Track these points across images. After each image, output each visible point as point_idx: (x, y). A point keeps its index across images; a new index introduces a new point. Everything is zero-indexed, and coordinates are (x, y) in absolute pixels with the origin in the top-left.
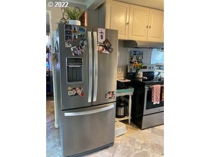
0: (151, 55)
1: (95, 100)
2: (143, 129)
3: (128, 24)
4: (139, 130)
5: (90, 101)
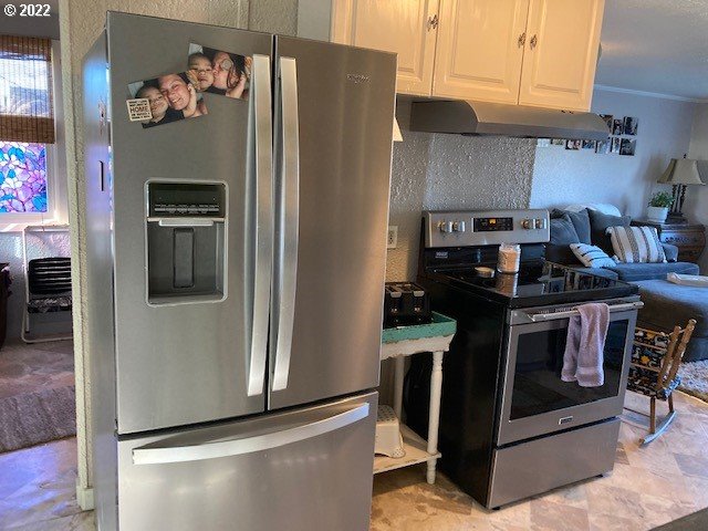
0: (531, 166)
1: (280, 380)
2: (497, 509)
3: (435, 22)
4: (476, 513)
5: (255, 385)
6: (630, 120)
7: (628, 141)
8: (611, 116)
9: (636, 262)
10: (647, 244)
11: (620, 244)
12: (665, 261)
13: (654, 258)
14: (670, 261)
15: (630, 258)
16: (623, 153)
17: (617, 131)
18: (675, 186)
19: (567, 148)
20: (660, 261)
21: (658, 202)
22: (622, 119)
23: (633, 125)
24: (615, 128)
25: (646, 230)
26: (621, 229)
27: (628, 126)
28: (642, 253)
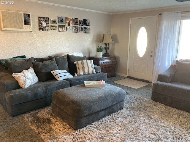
6: (86, 20)
7: (86, 28)
8: (77, 19)
9: (85, 74)
10: (88, 67)
11: (79, 68)
12: (95, 73)
13: (91, 72)
14: (97, 73)
15: (82, 73)
16: (85, 33)
17: (81, 24)
18: (105, 44)
19: (59, 31)
20: (93, 73)
21: (99, 50)
22: (83, 20)
23: (88, 22)
24: (80, 23)
25: (89, 61)
26: (80, 62)
27: (85, 22)
28: (86, 71)
